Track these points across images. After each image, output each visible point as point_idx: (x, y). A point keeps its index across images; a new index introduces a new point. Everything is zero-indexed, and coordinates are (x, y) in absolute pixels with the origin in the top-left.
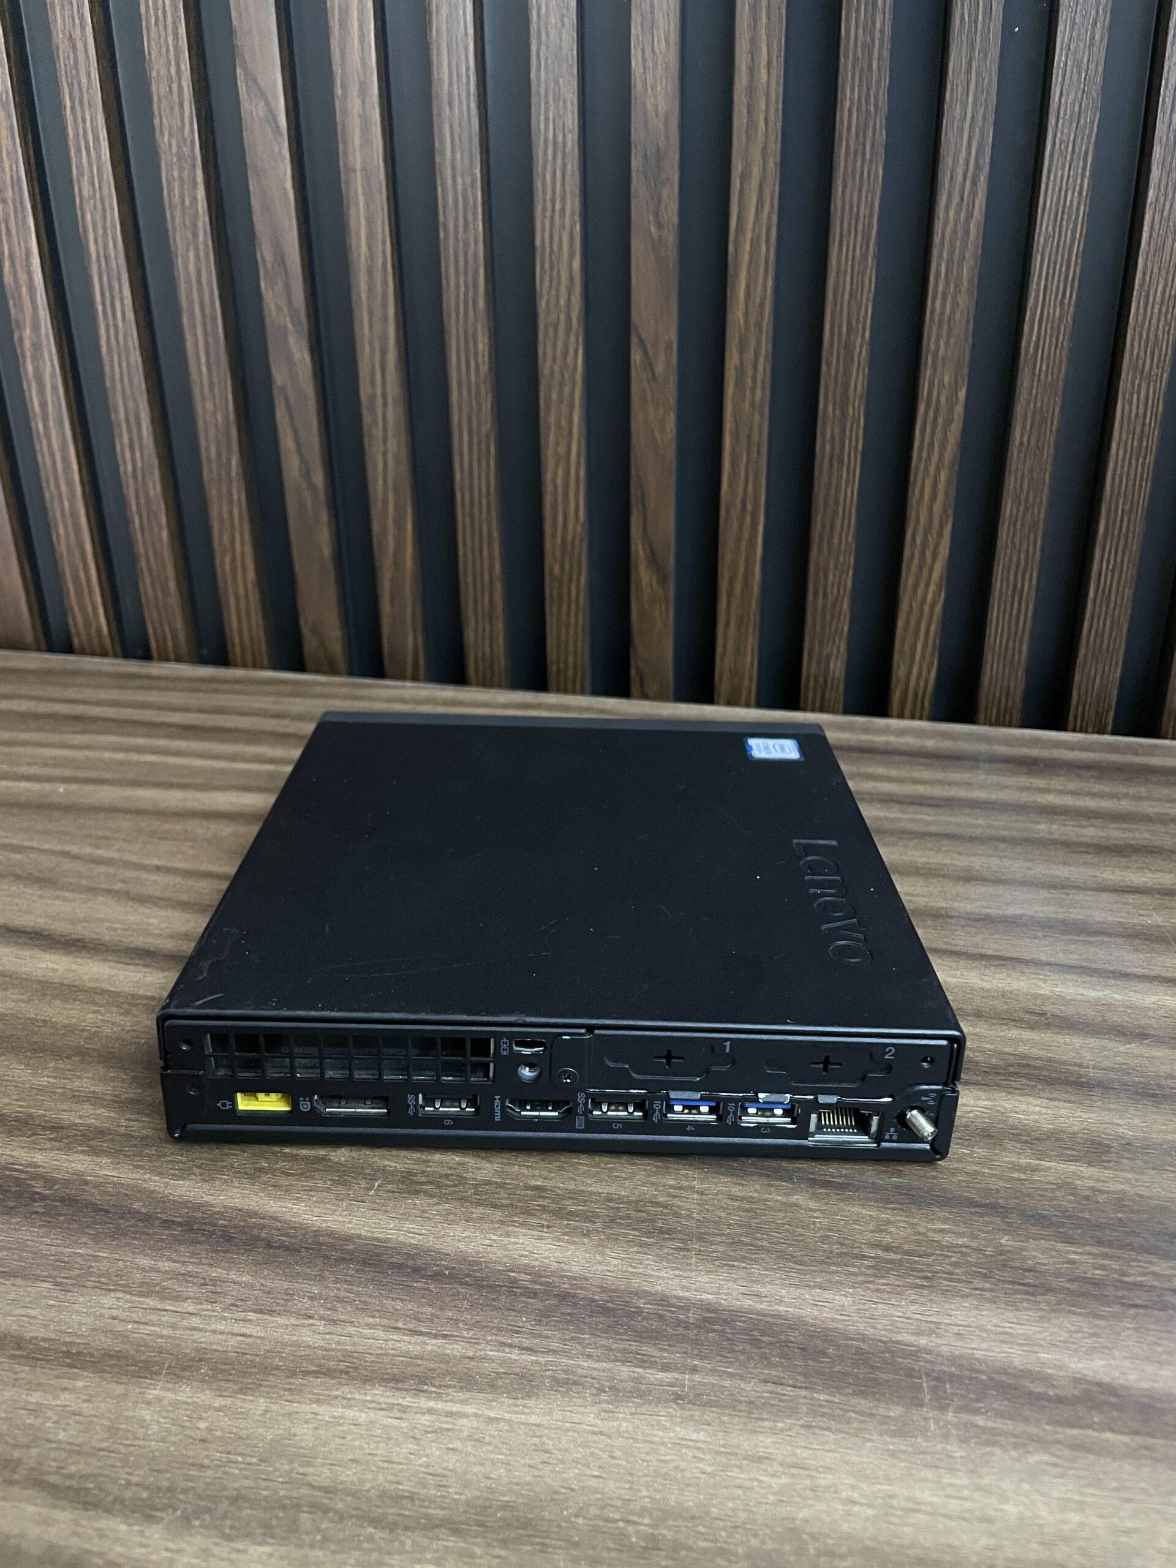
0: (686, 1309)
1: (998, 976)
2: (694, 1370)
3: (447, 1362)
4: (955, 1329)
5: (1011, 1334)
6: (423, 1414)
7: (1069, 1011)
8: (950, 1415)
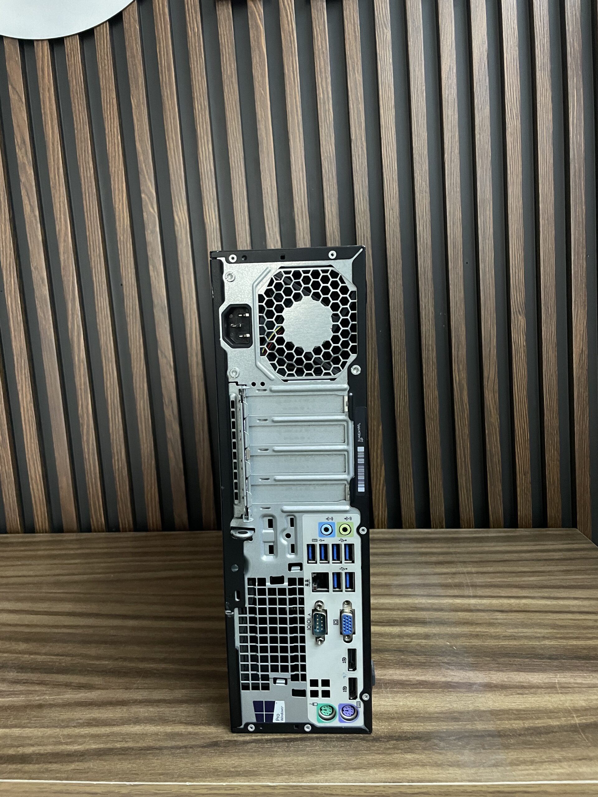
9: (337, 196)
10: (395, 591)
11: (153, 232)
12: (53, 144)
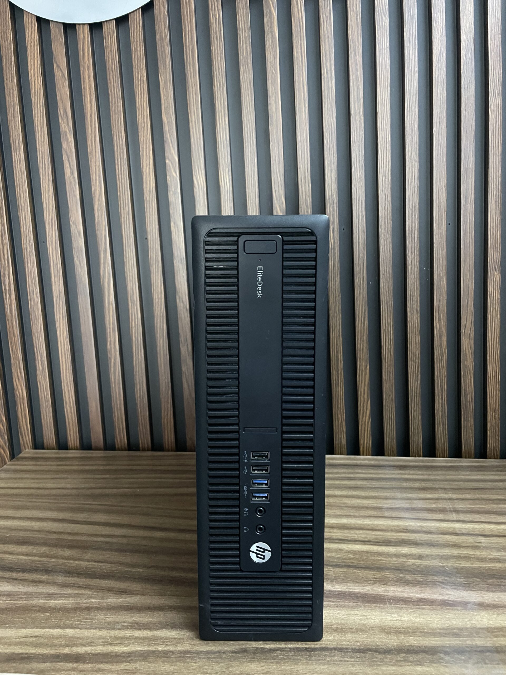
1: (396, 521)
4: (392, 591)
5: (404, 591)
7: (414, 528)
8: (392, 605)
9: (336, 164)
10: (387, 514)
11: (175, 193)
12: (91, 116)
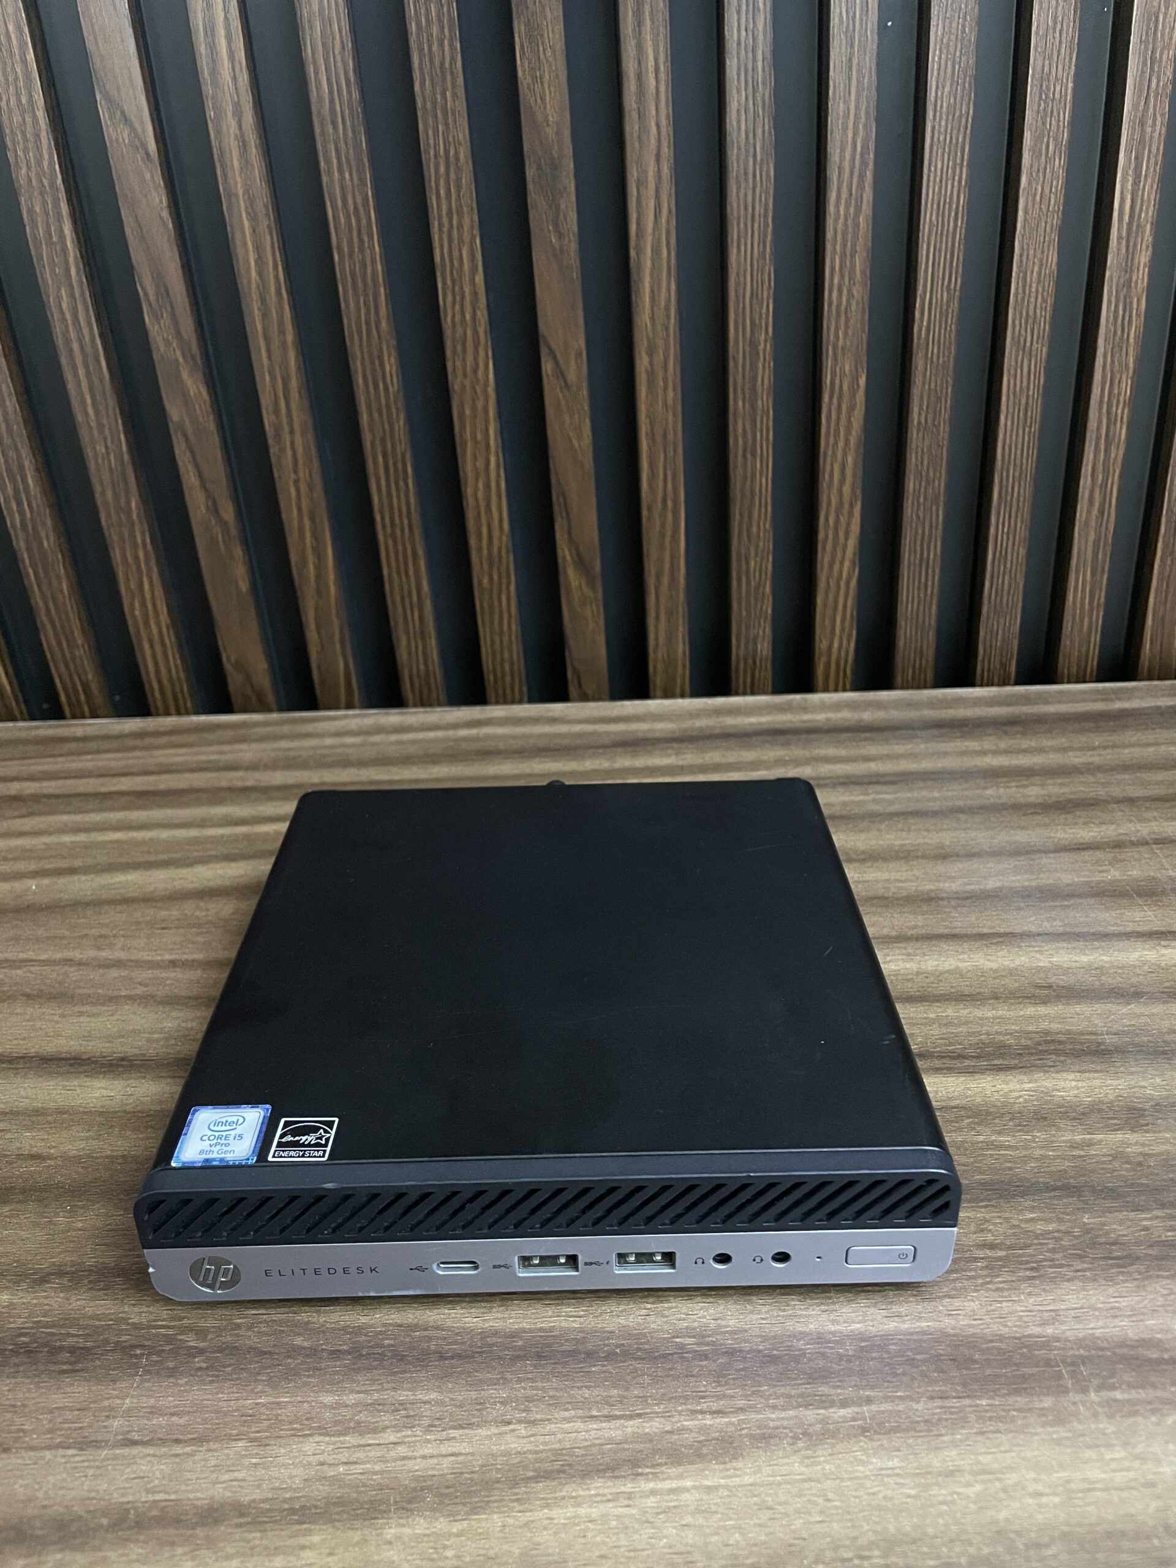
0: (840, 1342)
1: (1000, 954)
2: (869, 1401)
3: (651, 1441)
4: (1073, 1313)
5: (1118, 1308)
6: (648, 1497)
8: (1093, 1396)
